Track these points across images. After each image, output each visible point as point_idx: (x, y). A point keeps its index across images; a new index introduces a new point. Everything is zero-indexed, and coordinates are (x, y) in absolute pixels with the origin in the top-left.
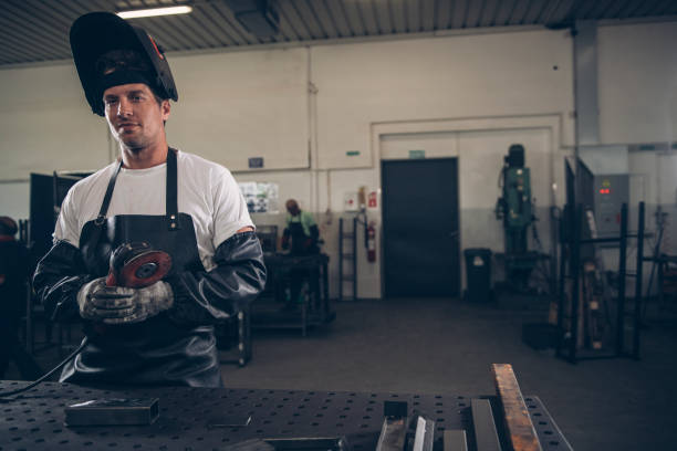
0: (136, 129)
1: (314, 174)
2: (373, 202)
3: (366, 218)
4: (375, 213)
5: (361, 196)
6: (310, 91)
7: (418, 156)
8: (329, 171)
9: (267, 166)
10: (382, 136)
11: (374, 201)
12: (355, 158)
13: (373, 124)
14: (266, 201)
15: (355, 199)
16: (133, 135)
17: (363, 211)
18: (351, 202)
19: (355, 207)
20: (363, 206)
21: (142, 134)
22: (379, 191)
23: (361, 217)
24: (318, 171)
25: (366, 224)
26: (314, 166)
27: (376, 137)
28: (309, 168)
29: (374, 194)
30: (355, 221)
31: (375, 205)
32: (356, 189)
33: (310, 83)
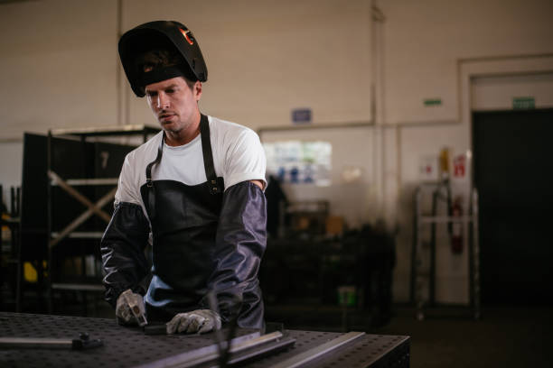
0: (174, 118)
1: (379, 130)
2: (460, 169)
3: (449, 192)
4: (463, 185)
5: (444, 162)
6: (375, 19)
7: (526, 105)
8: (399, 126)
9: (316, 119)
10: (474, 79)
11: (462, 168)
12: (435, 109)
13: (461, 61)
14: (314, 167)
15: (435, 166)
16: (173, 124)
17: (446, 182)
18: (429, 170)
19: (435, 175)
20: (445, 175)
21: (179, 121)
22: (469, 155)
23: (444, 191)
24: (385, 126)
25: (449, 201)
26: (379, 120)
27: (466, 80)
28: (372, 124)
29: (462, 158)
30: (436, 195)
31: (463, 173)
32: (436, 152)
33: (375, 8)
